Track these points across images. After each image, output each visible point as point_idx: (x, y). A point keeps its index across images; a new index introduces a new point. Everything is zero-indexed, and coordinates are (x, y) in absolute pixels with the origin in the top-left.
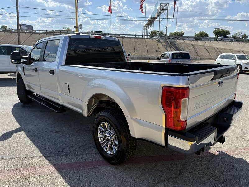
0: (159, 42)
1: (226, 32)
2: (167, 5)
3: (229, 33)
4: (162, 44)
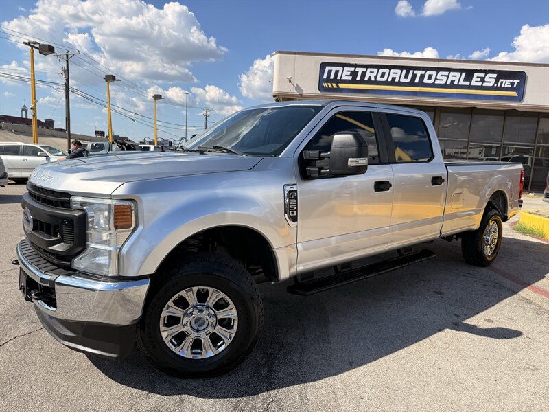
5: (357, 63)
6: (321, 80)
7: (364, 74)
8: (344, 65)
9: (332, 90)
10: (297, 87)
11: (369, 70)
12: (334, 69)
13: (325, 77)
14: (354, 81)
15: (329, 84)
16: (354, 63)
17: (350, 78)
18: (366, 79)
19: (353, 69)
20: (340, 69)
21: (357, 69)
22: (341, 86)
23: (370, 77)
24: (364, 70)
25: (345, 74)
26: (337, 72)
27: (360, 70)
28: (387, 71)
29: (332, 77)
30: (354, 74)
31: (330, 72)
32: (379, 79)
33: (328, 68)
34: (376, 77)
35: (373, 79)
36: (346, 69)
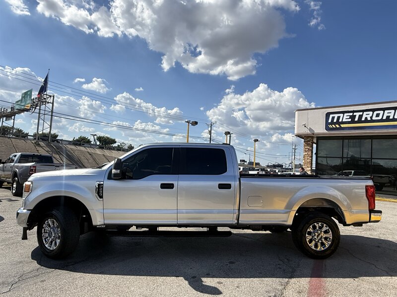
0: (39, 145)
1: (112, 141)
2: (52, 97)
3: (115, 142)
4: (44, 148)
5: (355, 110)
6: (327, 123)
7: (361, 116)
8: (343, 113)
9: (336, 129)
10: (310, 129)
11: (365, 113)
12: (336, 116)
13: (330, 121)
14: (353, 122)
15: (333, 126)
16: (352, 110)
17: (350, 120)
18: (363, 119)
19: (351, 114)
20: (341, 115)
21: (355, 114)
22: (342, 126)
23: (366, 118)
24: (361, 113)
25: (346, 118)
26: (339, 118)
27: (357, 114)
28: (381, 112)
29: (335, 121)
30: (353, 117)
31: (333, 118)
32: (374, 118)
33: (331, 116)
34: (371, 117)
35: (369, 119)
36: (346, 114)
